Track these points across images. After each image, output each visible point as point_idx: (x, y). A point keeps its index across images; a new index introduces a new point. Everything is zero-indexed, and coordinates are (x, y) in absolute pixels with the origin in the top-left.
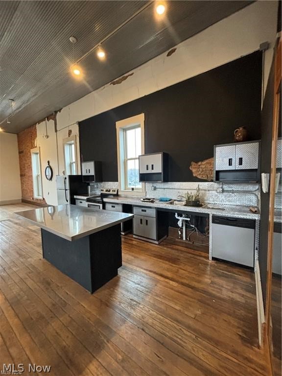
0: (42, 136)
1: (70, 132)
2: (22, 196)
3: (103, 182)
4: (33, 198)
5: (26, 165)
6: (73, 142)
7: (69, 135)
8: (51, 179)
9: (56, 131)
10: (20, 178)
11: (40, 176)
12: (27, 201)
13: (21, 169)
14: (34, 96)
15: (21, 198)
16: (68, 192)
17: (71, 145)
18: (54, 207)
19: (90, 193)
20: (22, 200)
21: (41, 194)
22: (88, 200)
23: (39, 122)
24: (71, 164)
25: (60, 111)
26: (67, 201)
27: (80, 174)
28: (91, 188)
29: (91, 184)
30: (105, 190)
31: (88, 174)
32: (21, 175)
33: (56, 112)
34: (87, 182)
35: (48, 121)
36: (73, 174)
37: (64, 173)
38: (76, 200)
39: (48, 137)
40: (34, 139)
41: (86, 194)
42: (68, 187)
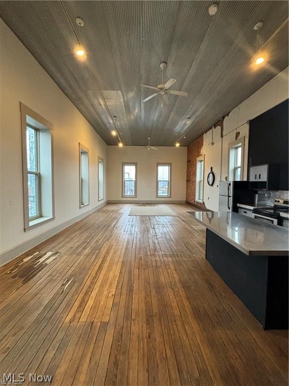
0: (208, 144)
1: (238, 134)
2: (186, 199)
3: (280, 191)
4: (194, 201)
5: (192, 172)
6: (240, 144)
7: (236, 137)
8: (212, 185)
9: (222, 136)
10: (186, 183)
11: (202, 182)
12: (190, 203)
13: (187, 175)
14: (206, 108)
15: (185, 200)
16: (231, 199)
17: (237, 148)
18: (212, 212)
19: (256, 202)
20: (186, 201)
21: (202, 198)
22: (255, 211)
23: (206, 132)
24: (235, 169)
25: (227, 115)
26: (229, 208)
27: (245, 179)
28: (258, 196)
29: (259, 192)
30: (282, 201)
31: (258, 180)
32: (187, 181)
33: (223, 118)
34: (255, 189)
35: (215, 128)
36: (236, 180)
37: (226, 178)
38: (240, 209)
39: (213, 144)
40: (201, 148)
41: (252, 203)
42: (231, 194)
